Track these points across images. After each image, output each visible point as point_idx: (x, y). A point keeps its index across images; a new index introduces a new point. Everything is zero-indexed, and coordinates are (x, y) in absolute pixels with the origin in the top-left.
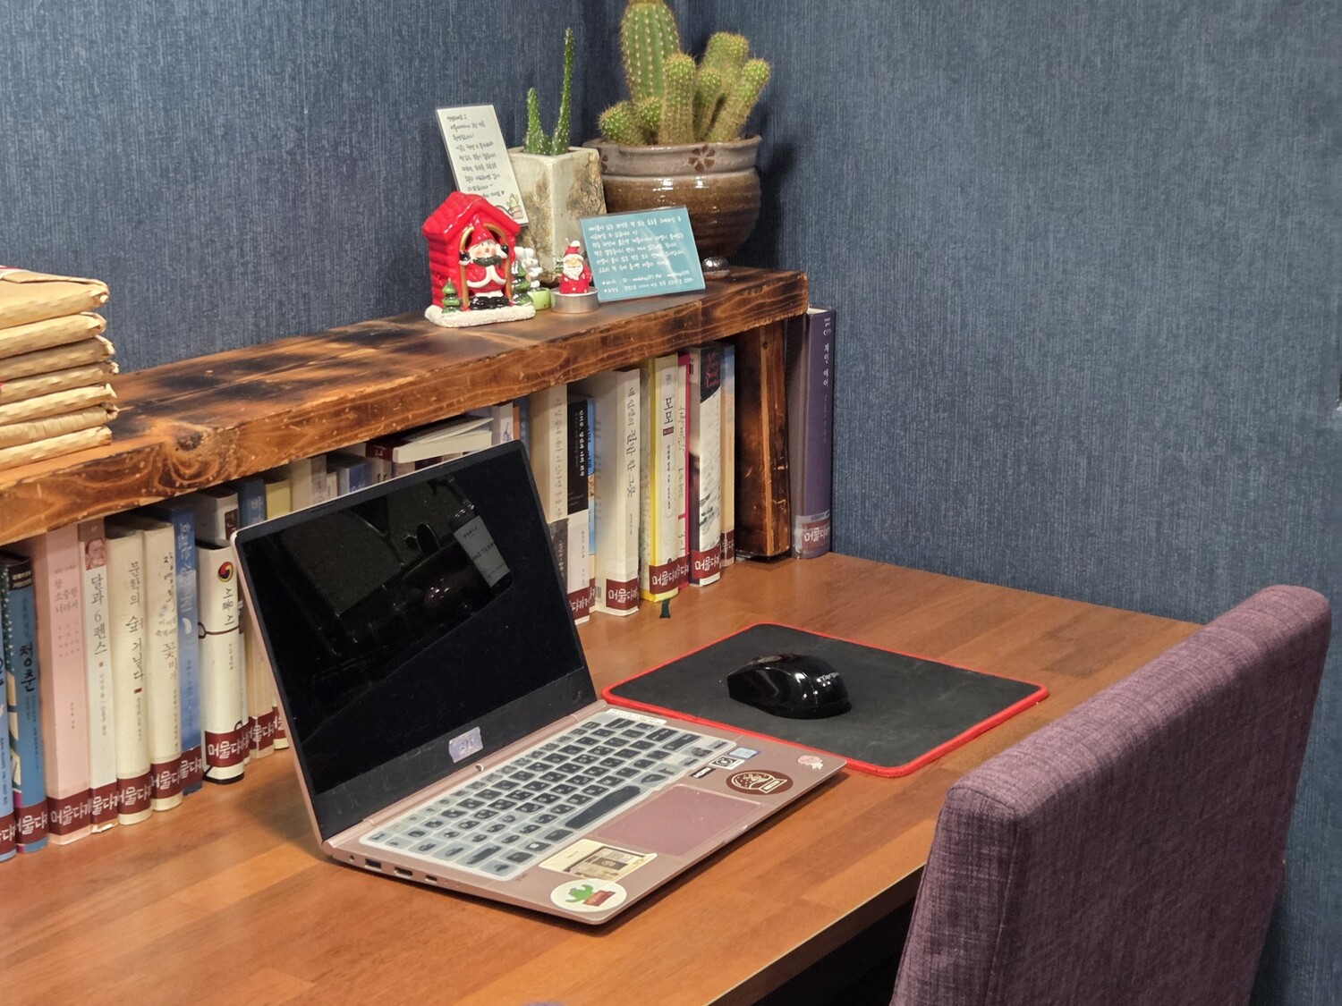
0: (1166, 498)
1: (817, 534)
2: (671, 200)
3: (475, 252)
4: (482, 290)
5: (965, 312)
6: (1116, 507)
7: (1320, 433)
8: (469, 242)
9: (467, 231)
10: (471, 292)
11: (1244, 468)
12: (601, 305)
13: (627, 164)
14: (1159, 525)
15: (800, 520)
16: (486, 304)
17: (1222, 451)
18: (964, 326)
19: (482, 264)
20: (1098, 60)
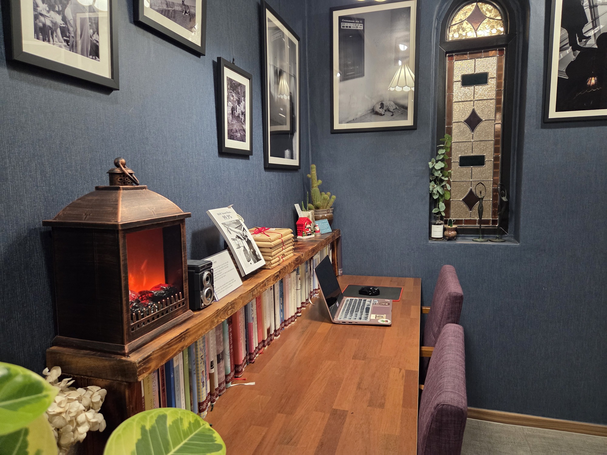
0: (401, 259)
1: (342, 272)
2: (325, 218)
3: (307, 226)
4: (308, 233)
5: (365, 233)
6: (393, 262)
7: (426, 246)
8: (306, 225)
9: (306, 224)
10: (307, 233)
11: (414, 252)
12: (322, 234)
13: (317, 213)
14: (400, 263)
15: (339, 270)
16: (308, 235)
17: (410, 251)
18: (365, 236)
19: (308, 228)
20: (386, 193)
